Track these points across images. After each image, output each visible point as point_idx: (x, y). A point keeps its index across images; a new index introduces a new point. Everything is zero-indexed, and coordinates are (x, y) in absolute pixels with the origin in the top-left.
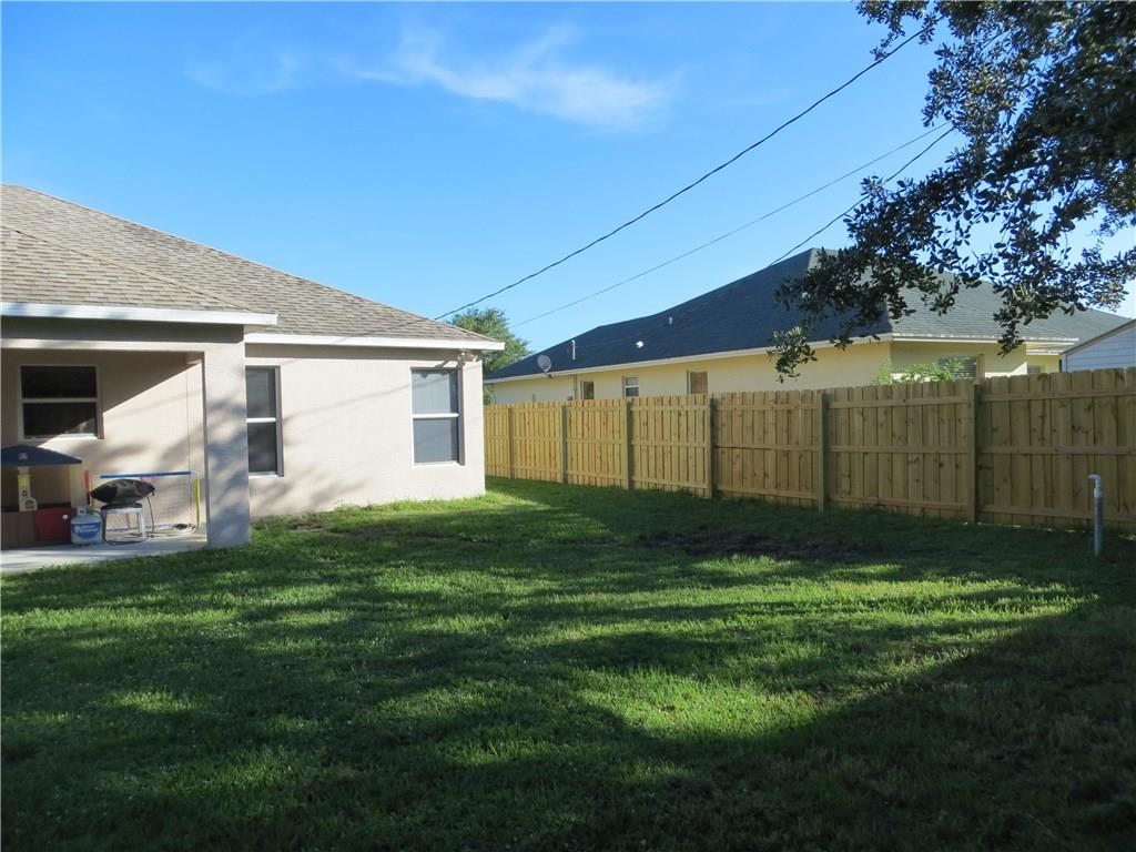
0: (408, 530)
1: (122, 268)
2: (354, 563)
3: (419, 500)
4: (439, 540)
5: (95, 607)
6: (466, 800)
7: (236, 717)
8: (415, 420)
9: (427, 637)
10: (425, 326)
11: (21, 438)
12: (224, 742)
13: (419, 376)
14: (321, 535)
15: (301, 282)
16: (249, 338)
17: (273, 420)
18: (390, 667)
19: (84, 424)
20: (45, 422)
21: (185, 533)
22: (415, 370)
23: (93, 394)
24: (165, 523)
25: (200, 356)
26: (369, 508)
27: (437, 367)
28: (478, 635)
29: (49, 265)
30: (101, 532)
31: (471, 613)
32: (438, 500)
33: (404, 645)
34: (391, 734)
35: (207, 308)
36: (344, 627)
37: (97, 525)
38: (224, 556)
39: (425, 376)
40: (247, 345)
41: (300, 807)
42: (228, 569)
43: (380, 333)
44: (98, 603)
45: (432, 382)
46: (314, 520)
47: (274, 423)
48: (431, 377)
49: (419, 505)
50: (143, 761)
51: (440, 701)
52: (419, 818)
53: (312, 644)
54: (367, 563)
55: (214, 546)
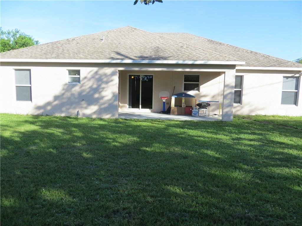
0: (277, 123)
1: (208, 51)
2: (260, 130)
3: (281, 115)
4: (287, 127)
5: (198, 130)
6: (292, 197)
7: (230, 161)
8: (282, 92)
9: (282, 153)
10: (289, 63)
11: (183, 91)
12: (227, 166)
13: (285, 79)
14: (251, 121)
15: (252, 52)
16: (237, 68)
17: (240, 89)
18: (271, 159)
19: (196, 89)
20: (188, 88)
21: (216, 116)
22: (284, 77)
23: (198, 81)
24: (211, 113)
25: (224, 73)
26: (265, 116)
27: (292, 76)
28: (299, 156)
29: (192, 51)
30: (198, 114)
31: (296, 149)
32: (287, 116)
33: (275, 154)
34: (271, 175)
35: (227, 60)
36: (258, 146)
37: (197, 112)
38: (225, 123)
39: (287, 79)
40: (236, 70)
41: (246, 185)
42: (227, 127)
43: (275, 66)
44: (198, 129)
45: (290, 81)
46: (249, 117)
47: (241, 90)
48: (290, 79)
49: (281, 116)
50: (210, 165)
51: (285, 171)
52: (278, 197)
53: (249, 148)
54: (264, 131)
55: (223, 120)
